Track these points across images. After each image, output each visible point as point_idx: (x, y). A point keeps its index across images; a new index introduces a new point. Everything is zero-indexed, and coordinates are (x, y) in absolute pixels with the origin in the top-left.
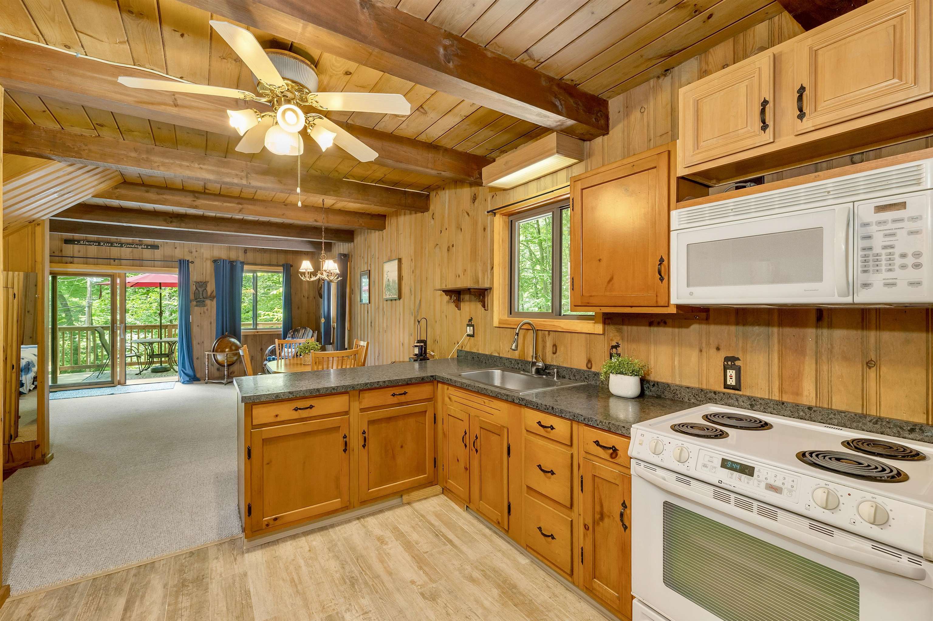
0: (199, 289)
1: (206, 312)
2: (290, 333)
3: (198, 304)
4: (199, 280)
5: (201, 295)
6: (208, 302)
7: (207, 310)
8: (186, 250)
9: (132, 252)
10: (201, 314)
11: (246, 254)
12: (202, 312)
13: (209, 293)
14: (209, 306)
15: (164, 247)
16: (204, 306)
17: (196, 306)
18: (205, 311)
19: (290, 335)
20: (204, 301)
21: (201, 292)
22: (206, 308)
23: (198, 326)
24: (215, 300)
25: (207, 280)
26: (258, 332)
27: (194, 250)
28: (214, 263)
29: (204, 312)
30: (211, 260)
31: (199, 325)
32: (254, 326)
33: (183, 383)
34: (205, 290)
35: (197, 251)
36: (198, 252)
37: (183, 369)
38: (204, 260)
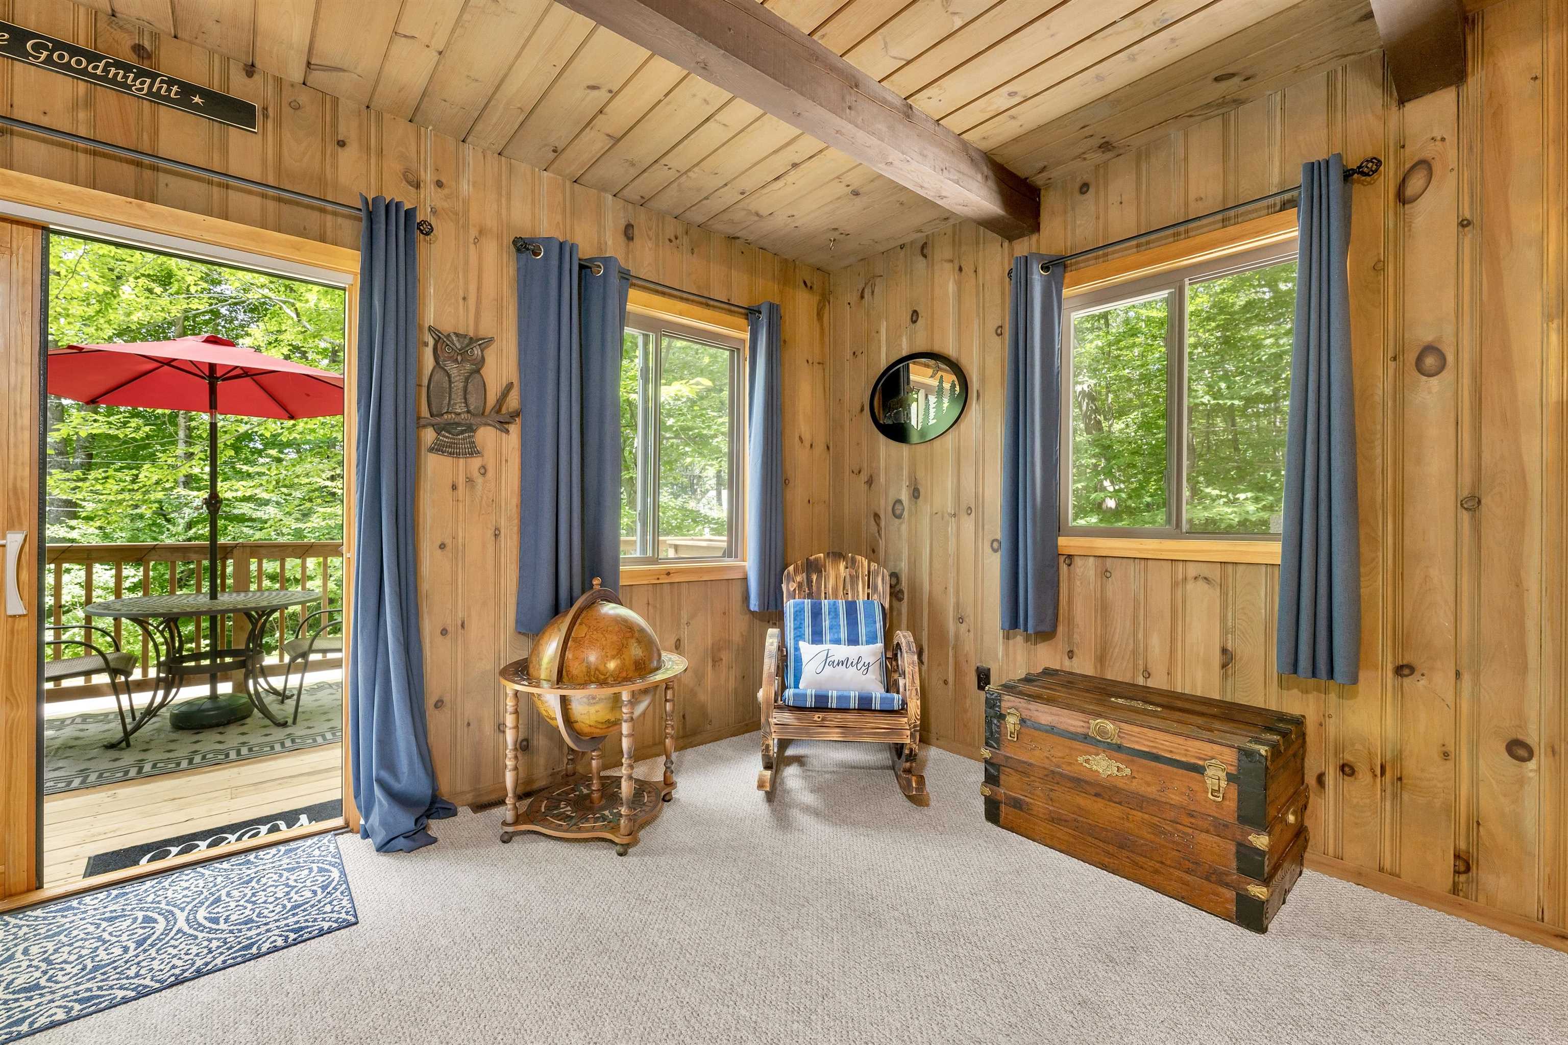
0: (451, 367)
1: (480, 480)
2: (790, 579)
3: (446, 438)
4: (447, 326)
5: (458, 398)
6: (486, 436)
7: (484, 470)
8: (393, 166)
9: (89, 103)
10: (454, 487)
11: (631, 243)
12: (461, 480)
13: (492, 398)
14: (489, 457)
15: (279, 124)
16: (473, 451)
17: (437, 448)
18: (476, 474)
19: (793, 586)
20: (471, 429)
21: (458, 385)
22: (476, 463)
23: (442, 546)
24: (514, 429)
25: (482, 333)
26: (668, 574)
27: (428, 177)
28: (518, 250)
29: (470, 481)
30: (499, 237)
31: (448, 541)
32: (644, 550)
33: (384, 848)
34: (477, 375)
35: (439, 184)
36: (446, 191)
37: (385, 775)
38: (473, 232)
